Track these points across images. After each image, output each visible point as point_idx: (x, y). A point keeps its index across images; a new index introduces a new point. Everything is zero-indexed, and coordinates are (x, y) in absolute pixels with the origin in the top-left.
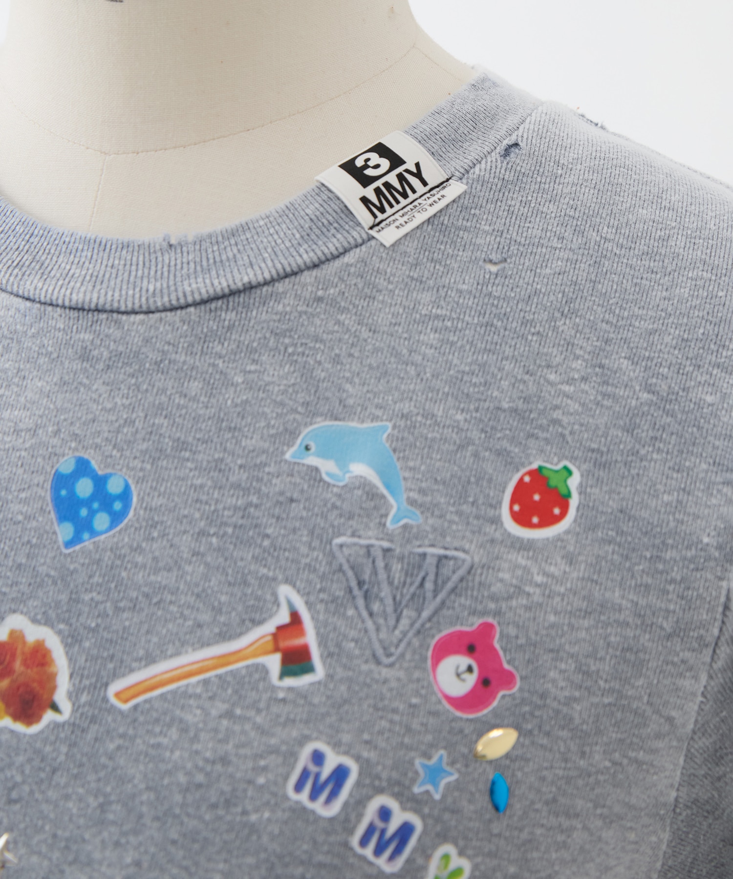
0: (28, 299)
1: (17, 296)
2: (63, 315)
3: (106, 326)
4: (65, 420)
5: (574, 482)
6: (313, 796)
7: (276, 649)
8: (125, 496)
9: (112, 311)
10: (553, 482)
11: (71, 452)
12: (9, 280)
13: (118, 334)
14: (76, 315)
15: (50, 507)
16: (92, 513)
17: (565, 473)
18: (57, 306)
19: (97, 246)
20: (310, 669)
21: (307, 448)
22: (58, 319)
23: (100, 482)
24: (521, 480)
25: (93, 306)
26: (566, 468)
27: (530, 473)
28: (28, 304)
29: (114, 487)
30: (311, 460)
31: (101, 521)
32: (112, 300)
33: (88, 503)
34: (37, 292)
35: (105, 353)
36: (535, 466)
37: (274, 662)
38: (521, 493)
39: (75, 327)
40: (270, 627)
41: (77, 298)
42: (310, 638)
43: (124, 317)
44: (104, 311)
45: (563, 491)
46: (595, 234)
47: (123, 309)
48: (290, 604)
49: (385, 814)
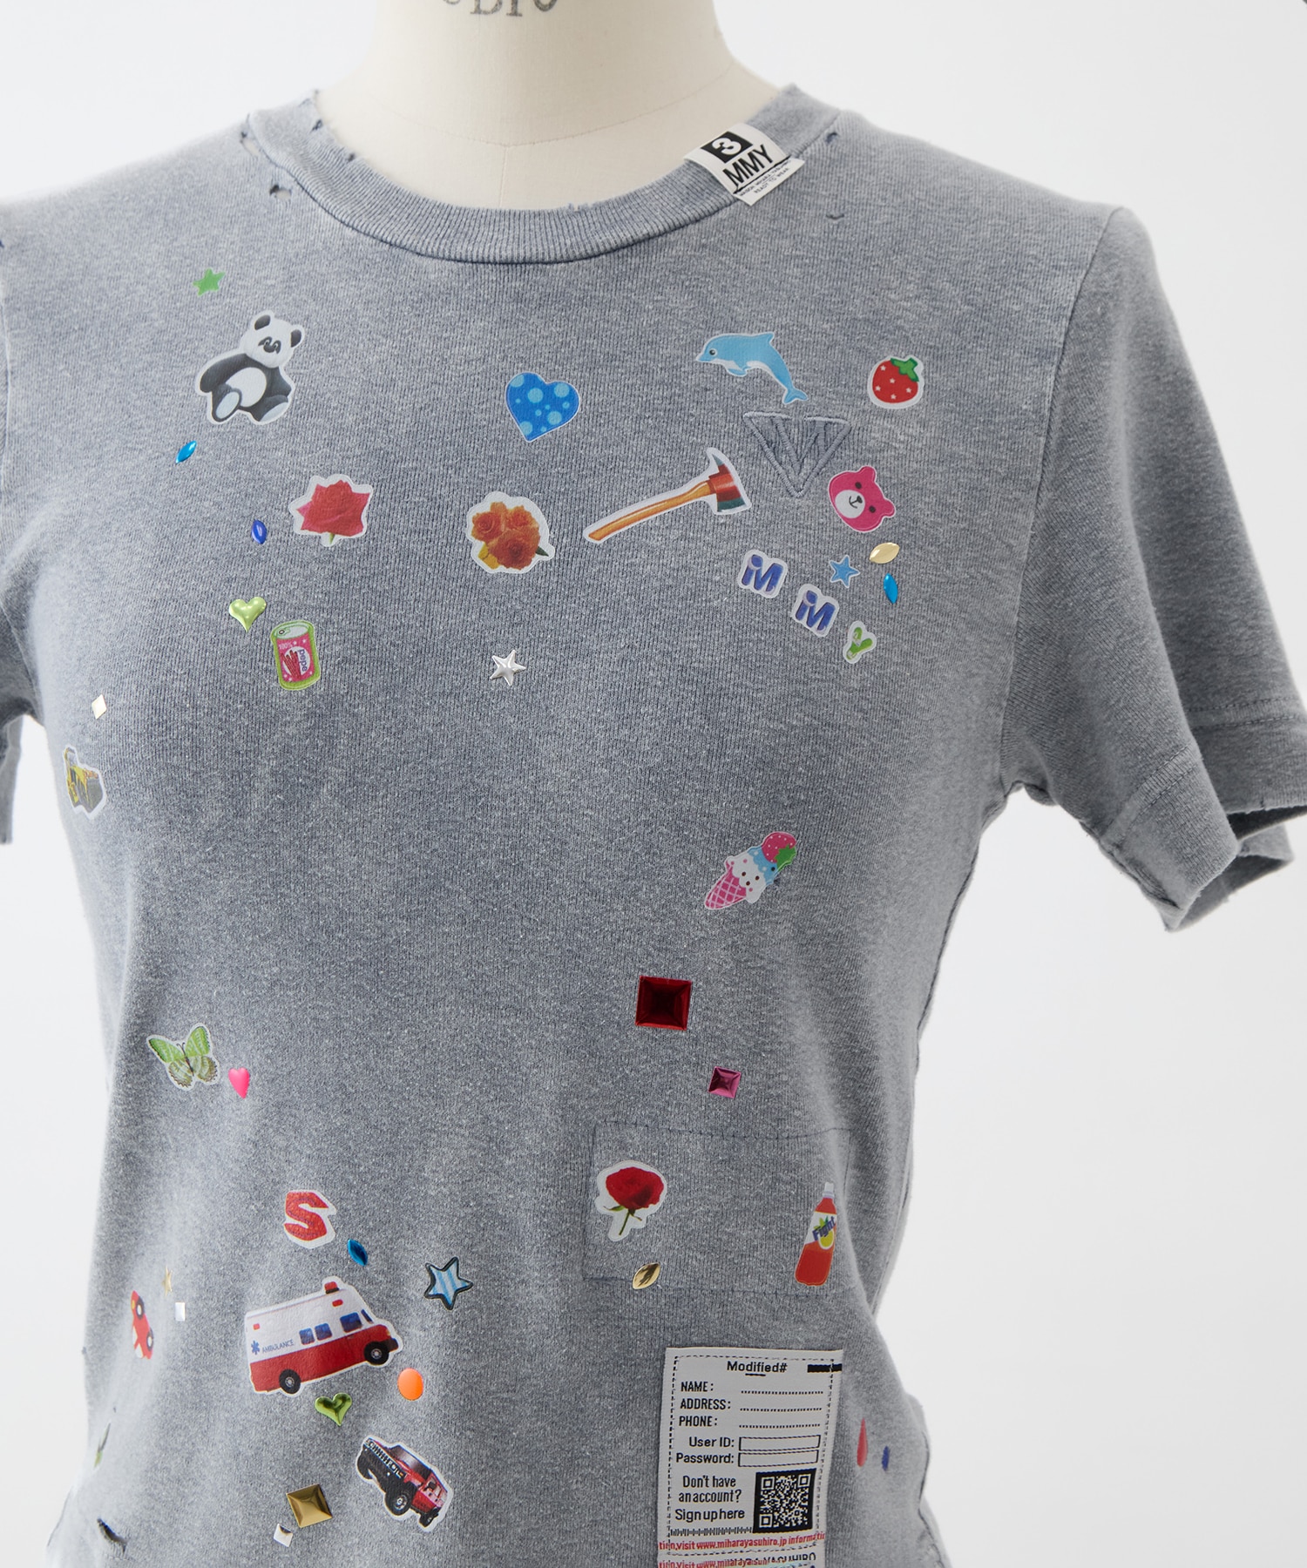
0: (460, 261)
1: (449, 259)
2: (494, 270)
3: (533, 275)
4: (509, 348)
5: (919, 370)
6: (757, 586)
7: (712, 492)
8: (571, 397)
9: (538, 263)
10: (903, 371)
11: (519, 370)
12: (439, 247)
13: (545, 280)
14: (506, 268)
15: (509, 412)
16: (546, 413)
17: (912, 364)
18: (489, 262)
19: (512, 216)
20: (742, 503)
21: (712, 353)
22: (490, 274)
23: (548, 390)
24: (879, 368)
25: (521, 259)
26: (911, 360)
27: (885, 364)
28: (461, 265)
29: (561, 392)
30: (716, 361)
31: (554, 418)
32: (537, 254)
33: (540, 406)
34: (469, 253)
35: (535, 295)
36: (888, 359)
37: (712, 500)
38: (879, 378)
39: (506, 278)
40: (705, 477)
41: (506, 254)
42: (737, 482)
43: (548, 267)
44: (531, 263)
45: (912, 377)
46: (910, 196)
47: (547, 259)
48: (716, 459)
49: (811, 597)
